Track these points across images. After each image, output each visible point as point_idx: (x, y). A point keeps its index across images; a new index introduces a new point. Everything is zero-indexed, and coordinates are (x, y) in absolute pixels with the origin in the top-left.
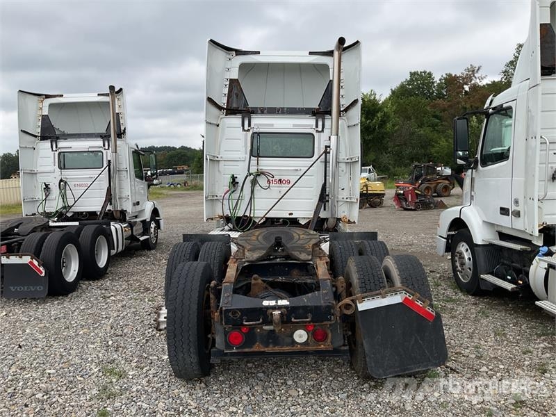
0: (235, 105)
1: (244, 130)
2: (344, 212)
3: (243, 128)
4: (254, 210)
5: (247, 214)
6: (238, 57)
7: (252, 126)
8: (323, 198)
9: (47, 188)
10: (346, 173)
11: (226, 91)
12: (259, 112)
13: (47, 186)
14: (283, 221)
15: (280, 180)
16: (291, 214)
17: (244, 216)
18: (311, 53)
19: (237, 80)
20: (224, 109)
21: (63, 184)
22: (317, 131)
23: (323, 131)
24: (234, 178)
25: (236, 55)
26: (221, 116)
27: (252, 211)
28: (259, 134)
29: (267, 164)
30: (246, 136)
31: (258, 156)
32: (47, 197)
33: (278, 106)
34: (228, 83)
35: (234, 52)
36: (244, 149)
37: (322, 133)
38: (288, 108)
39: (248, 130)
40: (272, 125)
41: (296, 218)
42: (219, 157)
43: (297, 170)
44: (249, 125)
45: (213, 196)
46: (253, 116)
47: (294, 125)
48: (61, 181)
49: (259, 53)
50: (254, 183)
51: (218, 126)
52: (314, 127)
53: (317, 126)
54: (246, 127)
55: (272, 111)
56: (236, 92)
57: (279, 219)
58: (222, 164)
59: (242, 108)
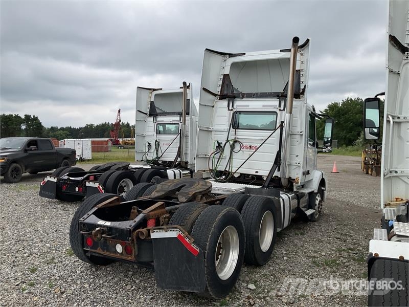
0: (225, 93)
1: (229, 109)
2: (297, 174)
3: (229, 108)
5: (227, 169)
6: (230, 58)
7: (235, 107)
8: (278, 162)
9: (149, 145)
10: (300, 143)
11: (221, 83)
12: (241, 96)
13: (149, 144)
14: (252, 177)
15: (250, 146)
16: (257, 172)
17: (225, 171)
18: (281, 51)
19: (228, 74)
20: (218, 95)
21: (157, 144)
22: (280, 110)
23: (284, 109)
24: (219, 144)
25: (229, 57)
26: (216, 100)
27: (231, 168)
28: (239, 112)
29: (242, 134)
30: (230, 113)
31: (236, 128)
32: (149, 150)
33: (254, 92)
34: (222, 77)
35: (228, 56)
36: (228, 123)
37: (283, 112)
38: (260, 93)
39: (232, 110)
40: (248, 106)
41: (262, 176)
42: (211, 128)
43: (260, 139)
44: (233, 106)
45: (206, 155)
46: (236, 99)
47: (263, 106)
48: (156, 141)
49: (244, 54)
50: (233, 147)
51: (213, 107)
52: (278, 107)
53: (280, 106)
54: (230, 108)
55: (250, 96)
56: (227, 83)
57: (249, 175)
58: (213, 133)
59: (230, 94)
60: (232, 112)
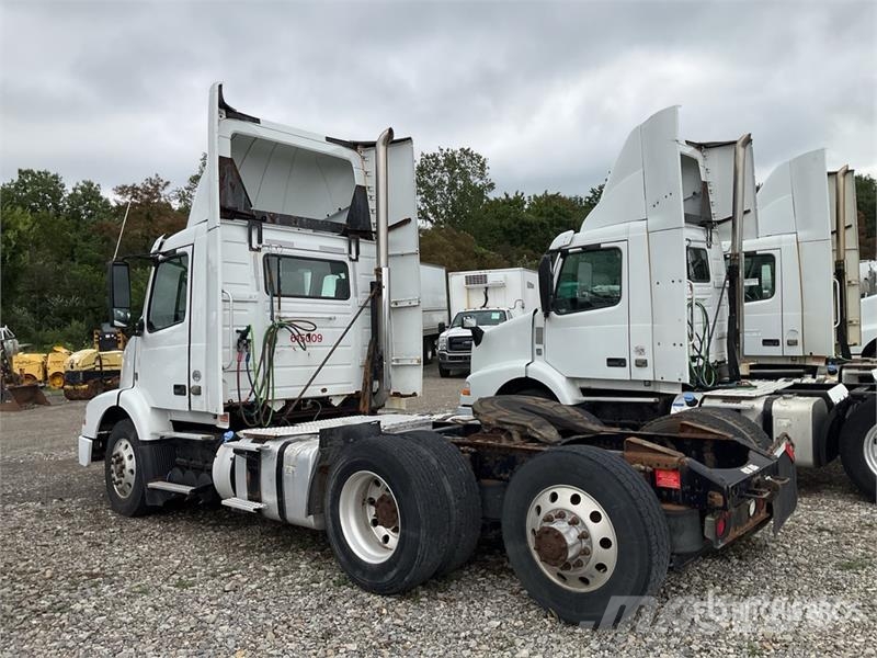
0: (232, 203)
1: (251, 248)
3: (250, 245)
4: (273, 388)
6: (230, 121)
7: (265, 242)
12: (269, 220)
14: (312, 403)
15: (309, 335)
16: (324, 390)
19: (231, 160)
22: (351, 259)
23: (358, 259)
25: (227, 117)
27: (270, 391)
28: (279, 257)
29: (292, 308)
30: (255, 258)
31: (279, 295)
33: (293, 214)
35: (224, 112)
36: (254, 281)
37: (357, 263)
38: (308, 219)
39: (258, 250)
41: (330, 397)
43: (330, 319)
44: (260, 241)
46: (264, 225)
47: (321, 247)
49: (258, 121)
52: (347, 252)
53: (350, 251)
54: (255, 244)
55: (287, 221)
56: (230, 180)
57: (307, 400)
59: (242, 209)
60: (261, 255)
